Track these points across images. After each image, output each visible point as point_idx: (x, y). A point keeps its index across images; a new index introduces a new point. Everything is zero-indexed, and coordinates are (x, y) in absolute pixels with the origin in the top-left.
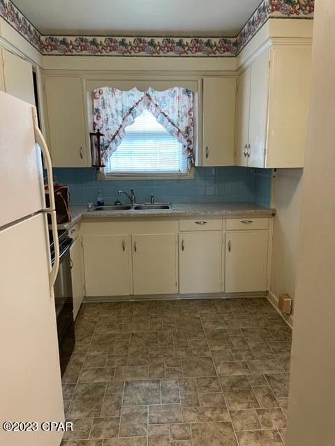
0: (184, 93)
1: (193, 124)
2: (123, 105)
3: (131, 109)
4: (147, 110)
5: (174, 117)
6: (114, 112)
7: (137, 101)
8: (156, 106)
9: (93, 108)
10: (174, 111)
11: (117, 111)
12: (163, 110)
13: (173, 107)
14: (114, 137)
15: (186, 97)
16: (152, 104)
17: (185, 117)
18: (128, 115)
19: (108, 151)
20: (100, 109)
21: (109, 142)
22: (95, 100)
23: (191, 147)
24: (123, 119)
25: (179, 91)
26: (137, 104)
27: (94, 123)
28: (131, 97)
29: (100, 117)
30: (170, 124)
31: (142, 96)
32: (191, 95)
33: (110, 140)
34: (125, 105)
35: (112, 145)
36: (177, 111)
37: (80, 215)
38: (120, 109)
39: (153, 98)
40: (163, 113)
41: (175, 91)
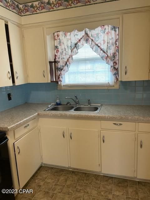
0: (112, 29)
1: (118, 51)
2: (71, 43)
3: (76, 44)
4: (86, 44)
5: (104, 47)
6: (66, 47)
7: (80, 38)
8: (92, 40)
9: (54, 45)
10: (104, 43)
11: (68, 47)
12: (97, 43)
13: (104, 41)
14: (66, 63)
15: (113, 32)
16: (90, 39)
17: (112, 46)
18: (74, 48)
19: (62, 72)
20: (58, 46)
21: (63, 66)
22: (55, 41)
23: (116, 67)
24: (71, 51)
25: (108, 28)
26: (80, 40)
27: (55, 55)
28: (76, 36)
29: (58, 51)
30: (102, 52)
31: (83, 35)
32: (117, 30)
33: (64, 65)
34: (72, 42)
35: (65, 68)
36: (106, 43)
37: (37, 114)
38: (70, 45)
39: (90, 35)
40: (97, 45)
41: (105, 29)
